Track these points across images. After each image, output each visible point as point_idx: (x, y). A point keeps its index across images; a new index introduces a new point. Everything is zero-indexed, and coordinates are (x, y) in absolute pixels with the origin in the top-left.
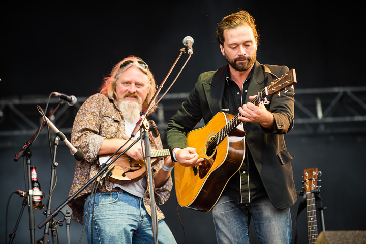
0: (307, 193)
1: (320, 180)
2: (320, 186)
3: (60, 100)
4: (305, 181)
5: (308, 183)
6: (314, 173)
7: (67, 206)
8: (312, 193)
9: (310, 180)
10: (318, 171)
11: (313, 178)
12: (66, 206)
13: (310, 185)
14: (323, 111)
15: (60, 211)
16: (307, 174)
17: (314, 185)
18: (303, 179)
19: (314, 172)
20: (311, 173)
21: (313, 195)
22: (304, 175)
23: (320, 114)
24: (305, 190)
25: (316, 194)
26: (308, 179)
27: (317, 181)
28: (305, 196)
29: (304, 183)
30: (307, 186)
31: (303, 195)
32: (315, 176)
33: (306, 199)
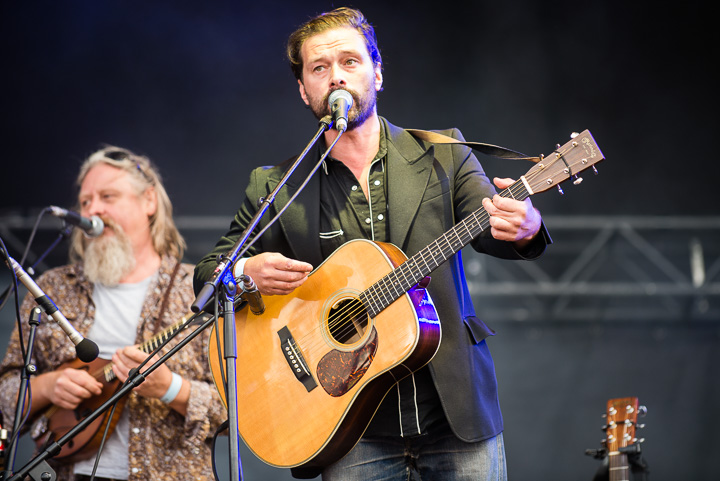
0: (612, 454)
1: (642, 426)
2: (642, 440)
3: (64, 223)
4: (609, 426)
5: (615, 432)
6: (630, 409)
7: (45, 465)
8: (622, 453)
9: (621, 423)
10: (639, 405)
11: (627, 421)
12: (41, 464)
13: (620, 436)
14: (707, 267)
15: (27, 473)
16: (613, 411)
17: (627, 437)
18: (605, 421)
19: (629, 407)
20: (622, 409)
21: (624, 458)
22: (608, 413)
23: (699, 275)
24: (607, 445)
25: (632, 457)
26: (617, 423)
27: (636, 428)
28: (606, 461)
29: (605, 430)
30: (613, 438)
31: (603, 458)
32: (631, 416)
33: (608, 467)
